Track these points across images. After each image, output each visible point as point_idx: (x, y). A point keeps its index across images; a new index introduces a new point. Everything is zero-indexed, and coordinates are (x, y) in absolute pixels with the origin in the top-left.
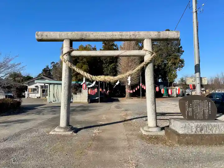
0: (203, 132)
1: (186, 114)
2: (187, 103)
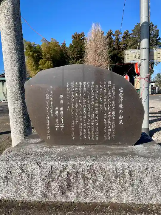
0: (72, 197)
1: (48, 125)
2: (51, 92)
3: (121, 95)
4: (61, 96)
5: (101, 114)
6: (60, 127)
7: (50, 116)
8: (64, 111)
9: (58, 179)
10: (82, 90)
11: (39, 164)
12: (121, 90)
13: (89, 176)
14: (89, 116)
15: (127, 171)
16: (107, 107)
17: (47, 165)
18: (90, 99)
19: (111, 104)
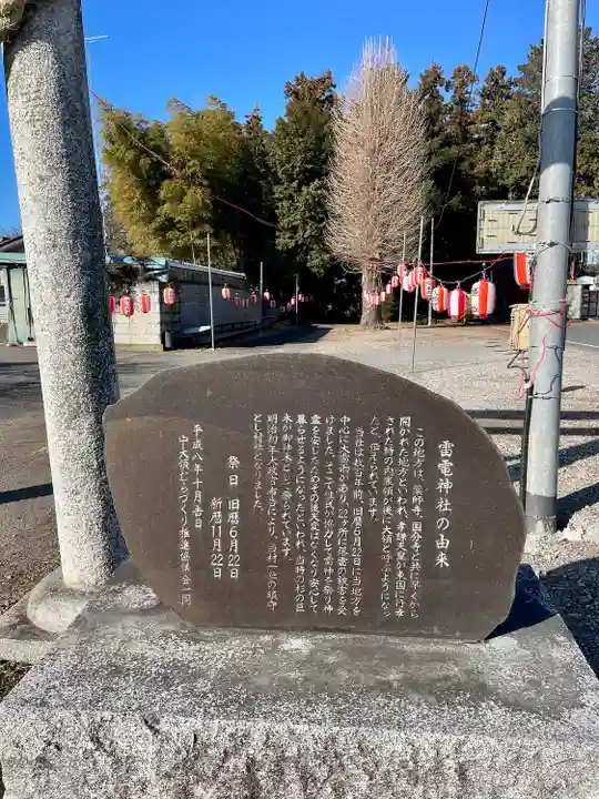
1: (185, 557)
2: (198, 445)
3: (445, 467)
4: (234, 461)
5: (372, 529)
6: (227, 567)
7: (191, 527)
8: (241, 512)
9: (215, 776)
10: (308, 445)
11: (151, 724)
12: (446, 448)
13: (322, 773)
14: (329, 534)
15: (450, 763)
16: (395, 506)
17: (180, 729)
18: (336, 475)
19: (408, 495)
